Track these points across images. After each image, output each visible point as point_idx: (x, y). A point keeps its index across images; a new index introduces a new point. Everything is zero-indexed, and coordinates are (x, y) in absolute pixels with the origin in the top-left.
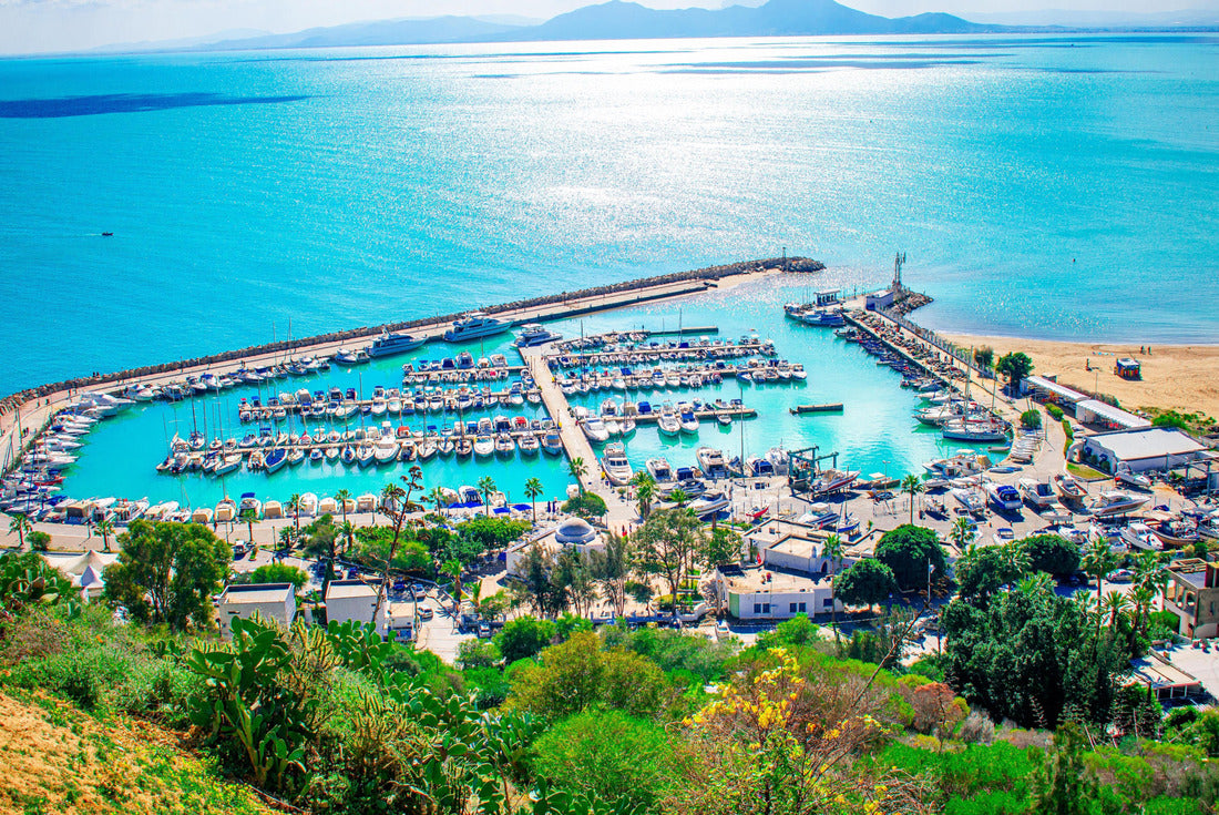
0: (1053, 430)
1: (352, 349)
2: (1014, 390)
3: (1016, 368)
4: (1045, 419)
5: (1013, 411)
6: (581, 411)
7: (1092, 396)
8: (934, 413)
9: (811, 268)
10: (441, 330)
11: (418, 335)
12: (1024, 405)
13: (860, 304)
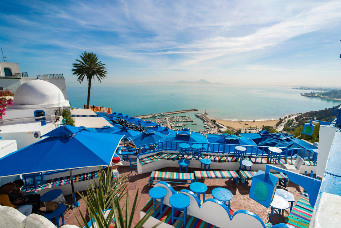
0: (217, 128)
1: (149, 116)
2: (214, 124)
3: (215, 121)
4: (216, 127)
5: (213, 126)
6: (171, 123)
7: (222, 125)
8: (205, 125)
9: (197, 110)
10: (158, 115)
11: (156, 115)
12: (214, 125)
13: (201, 114)
